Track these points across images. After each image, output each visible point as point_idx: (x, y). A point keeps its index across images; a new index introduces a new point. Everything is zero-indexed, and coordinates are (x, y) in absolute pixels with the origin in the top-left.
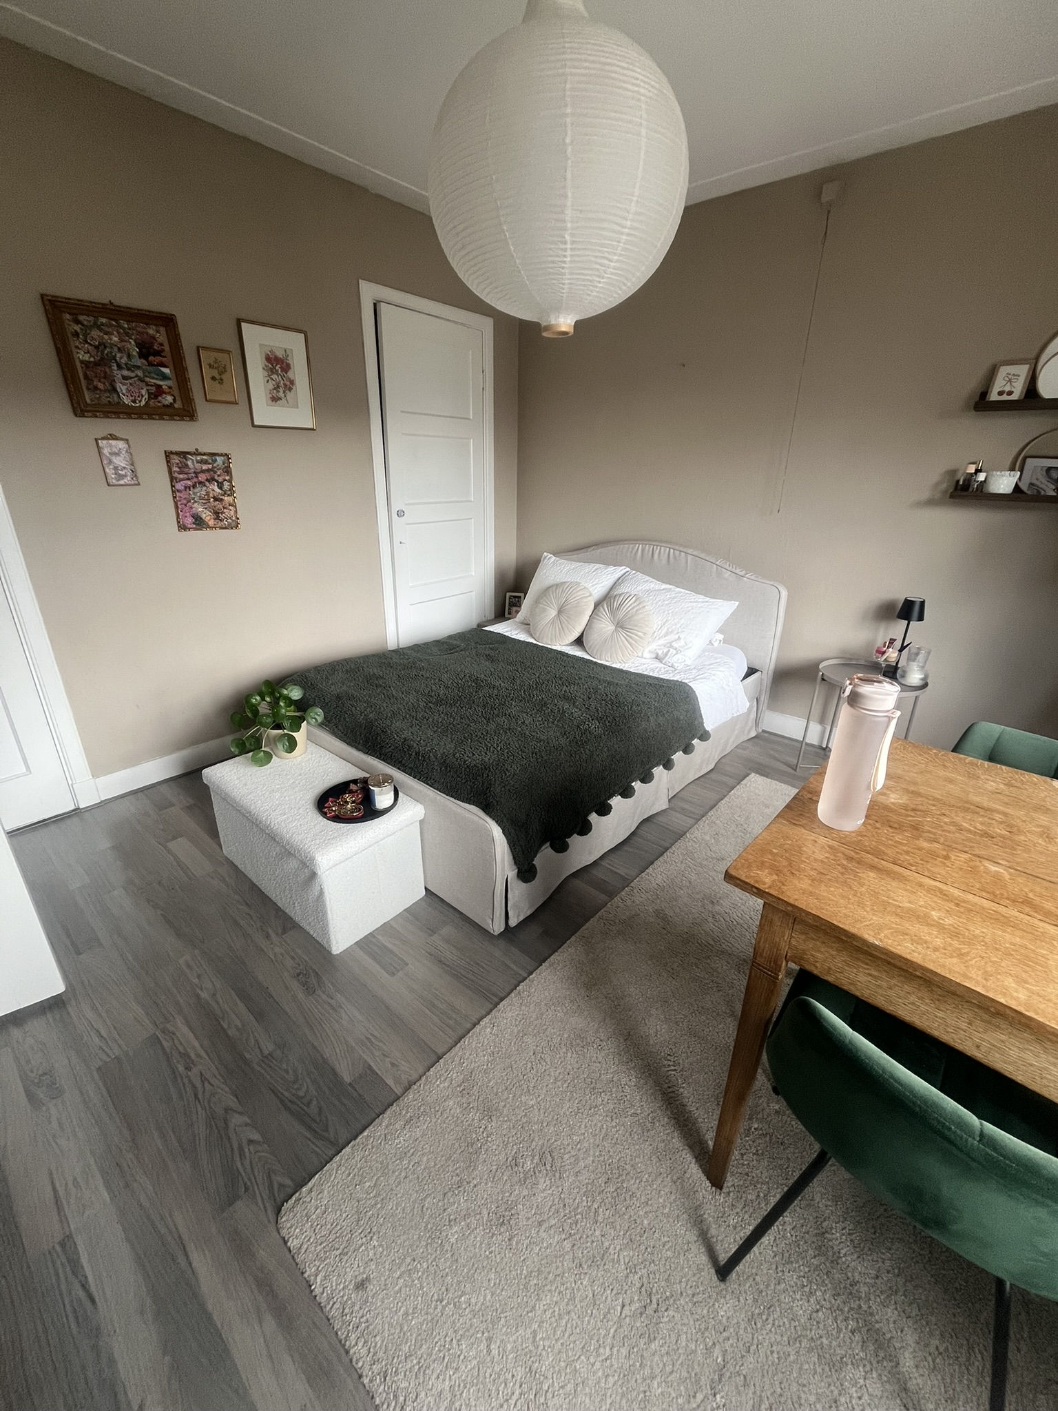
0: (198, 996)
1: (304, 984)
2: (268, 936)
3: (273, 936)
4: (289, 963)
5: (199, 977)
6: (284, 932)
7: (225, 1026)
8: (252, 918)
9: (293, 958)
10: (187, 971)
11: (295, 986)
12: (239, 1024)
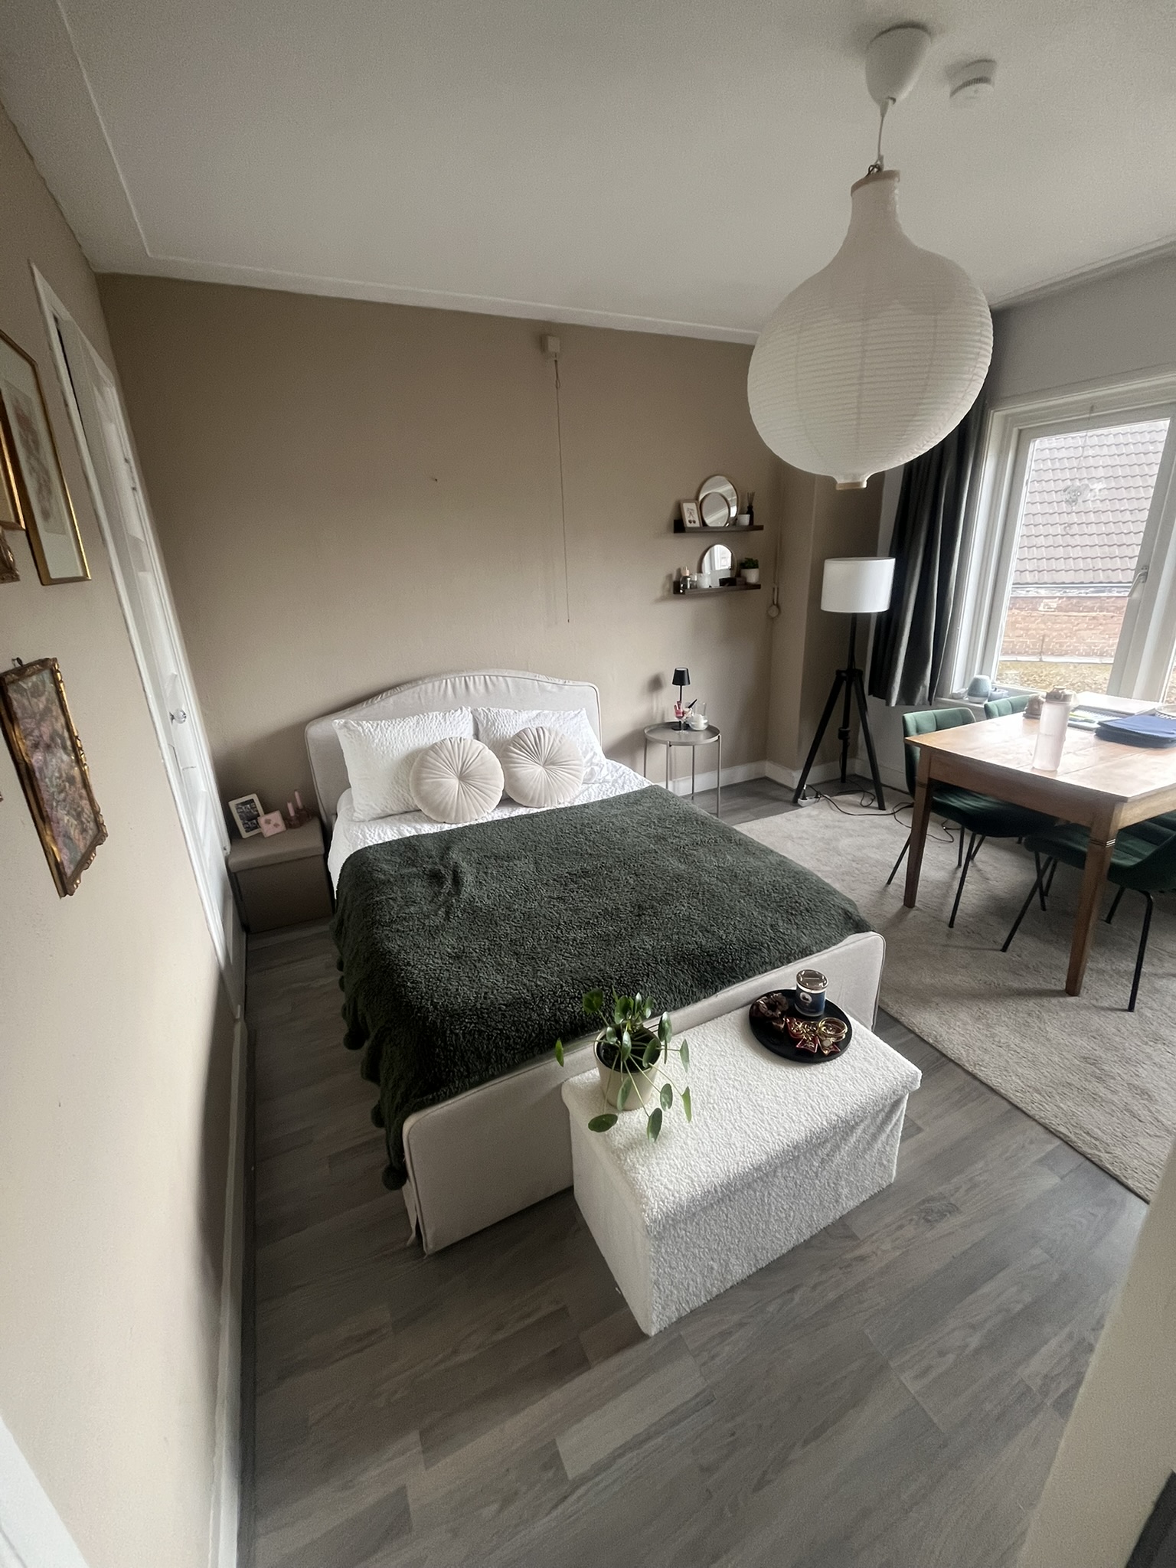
0: (977, 1351)
1: (942, 1215)
2: (862, 1259)
3: (858, 1253)
4: (909, 1231)
5: (942, 1354)
6: (853, 1237)
7: (1020, 1307)
8: (820, 1283)
9: (901, 1227)
10: (933, 1374)
11: (944, 1227)
12: (1014, 1289)
